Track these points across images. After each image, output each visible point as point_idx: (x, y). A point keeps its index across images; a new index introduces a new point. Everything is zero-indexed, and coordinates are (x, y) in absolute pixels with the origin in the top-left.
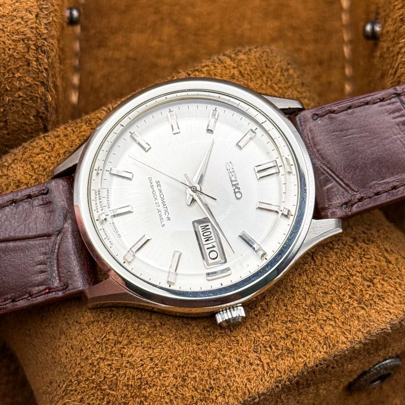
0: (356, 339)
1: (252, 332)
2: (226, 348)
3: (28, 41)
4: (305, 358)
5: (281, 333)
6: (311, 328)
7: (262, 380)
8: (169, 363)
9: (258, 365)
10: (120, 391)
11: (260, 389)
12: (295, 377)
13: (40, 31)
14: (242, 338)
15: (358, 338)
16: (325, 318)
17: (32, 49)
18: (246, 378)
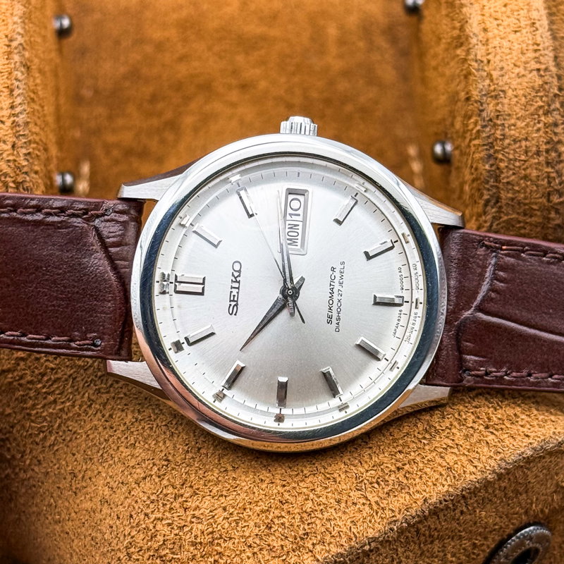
0: (488, 468)
1: (352, 468)
2: (320, 488)
3: (5, 178)
4: (424, 494)
5: (390, 466)
6: (428, 458)
7: (370, 522)
8: (248, 510)
9: (364, 504)
10: (185, 553)
11: (369, 533)
12: (414, 518)
13: (19, 164)
14: (340, 475)
15: (490, 466)
16: (445, 446)
17: (11, 187)
18: (349, 520)
